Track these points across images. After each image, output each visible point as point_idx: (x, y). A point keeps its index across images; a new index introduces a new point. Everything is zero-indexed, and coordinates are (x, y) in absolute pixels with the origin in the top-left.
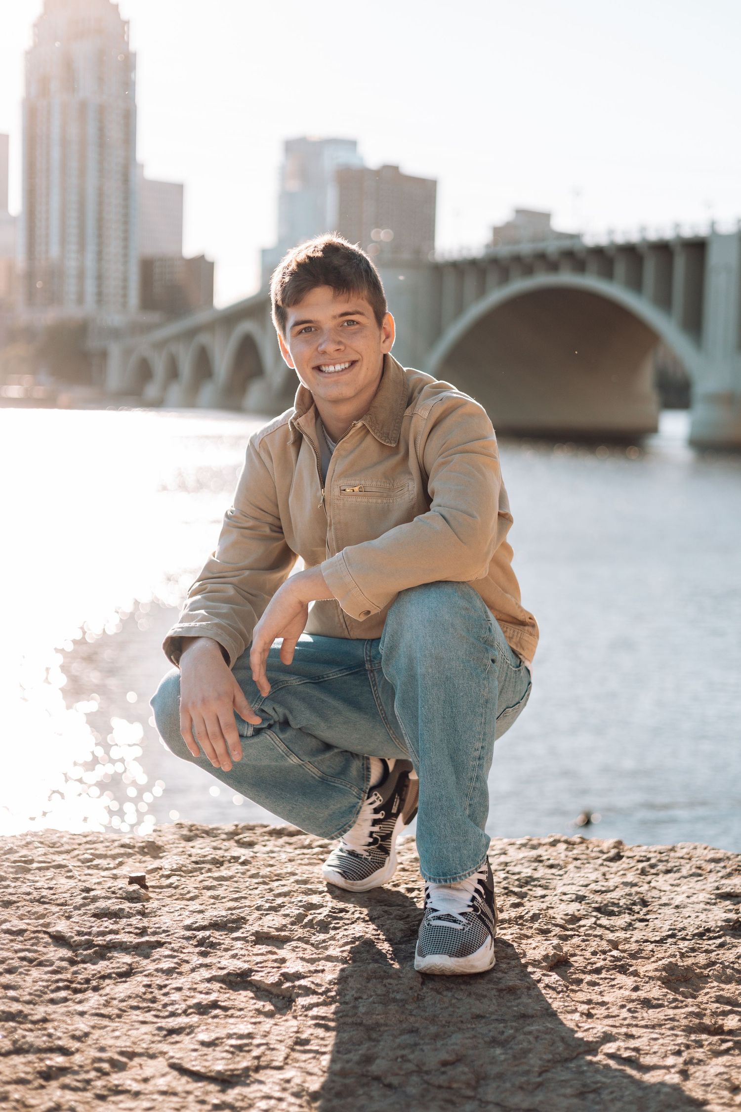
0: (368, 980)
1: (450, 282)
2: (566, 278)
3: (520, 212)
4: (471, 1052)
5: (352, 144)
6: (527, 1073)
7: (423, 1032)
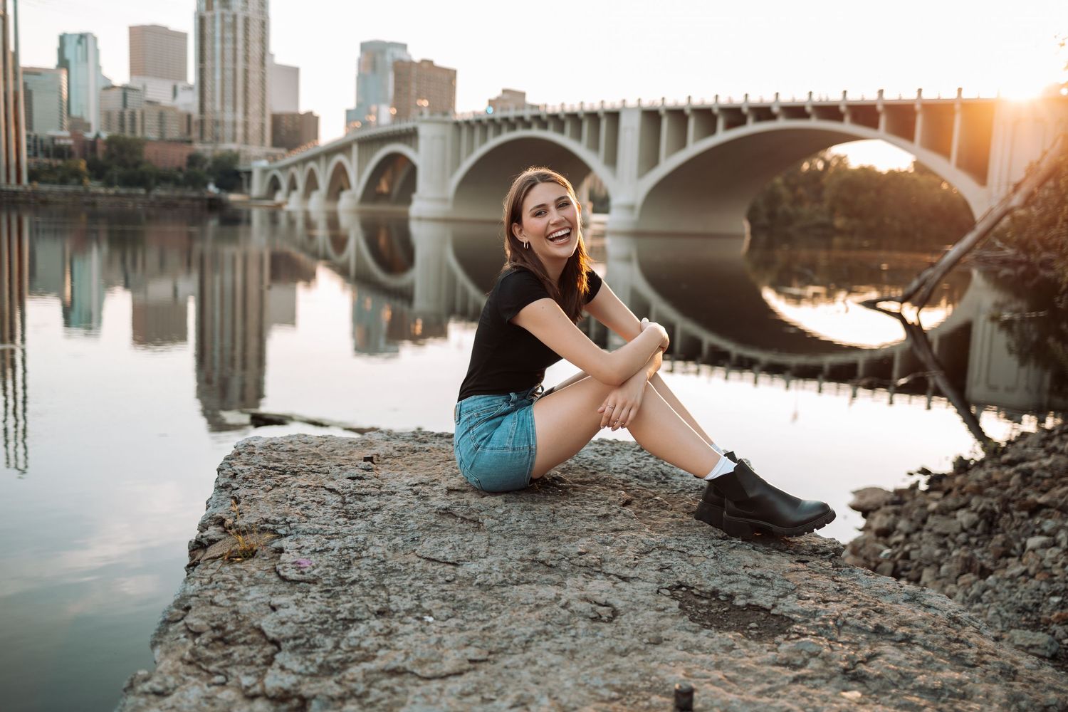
0: (522, 511)
1: (465, 131)
2: (535, 132)
3: (505, 91)
4: (592, 548)
5: (404, 46)
6: (628, 558)
7: (561, 539)
